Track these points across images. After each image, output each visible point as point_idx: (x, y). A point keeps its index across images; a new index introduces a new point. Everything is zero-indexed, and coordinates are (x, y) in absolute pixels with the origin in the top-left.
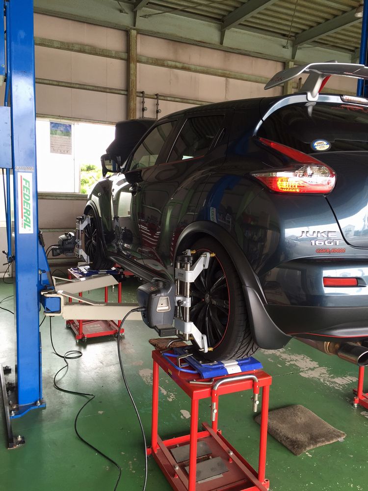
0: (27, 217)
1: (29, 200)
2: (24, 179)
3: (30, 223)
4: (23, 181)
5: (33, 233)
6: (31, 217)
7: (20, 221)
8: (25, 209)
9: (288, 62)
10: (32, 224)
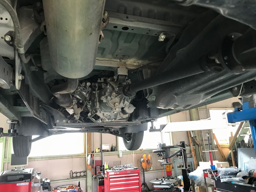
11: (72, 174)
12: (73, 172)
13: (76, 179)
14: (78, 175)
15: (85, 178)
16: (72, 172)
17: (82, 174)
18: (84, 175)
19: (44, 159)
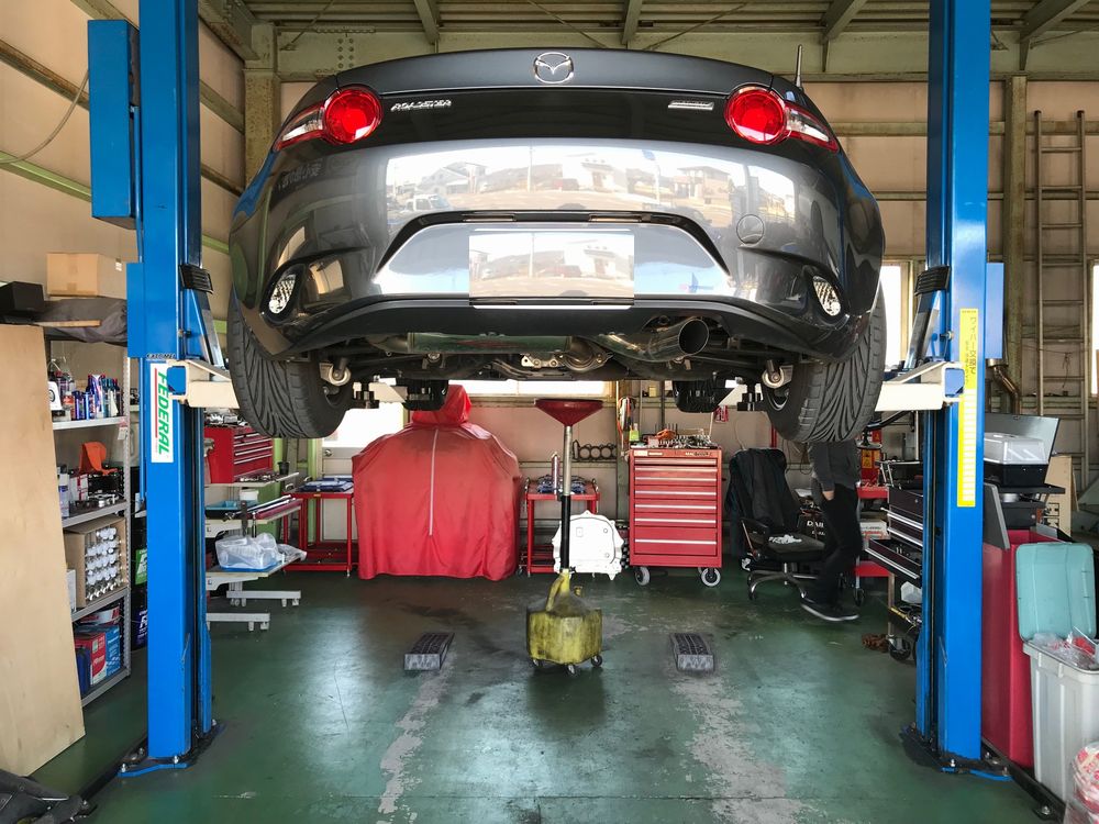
0: (163, 436)
1: (166, 407)
2: (160, 374)
3: (167, 444)
4: (160, 378)
5: (171, 460)
6: (170, 436)
7: (155, 442)
8: (160, 421)
9: (1011, 80)
10: (171, 447)
11: (579, 451)
12: (581, 446)
13: (587, 464)
14: (596, 453)
15: (613, 465)
16: (578, 446)
17: (606, 453)
18: (612, 457)
19: (505, 404)
